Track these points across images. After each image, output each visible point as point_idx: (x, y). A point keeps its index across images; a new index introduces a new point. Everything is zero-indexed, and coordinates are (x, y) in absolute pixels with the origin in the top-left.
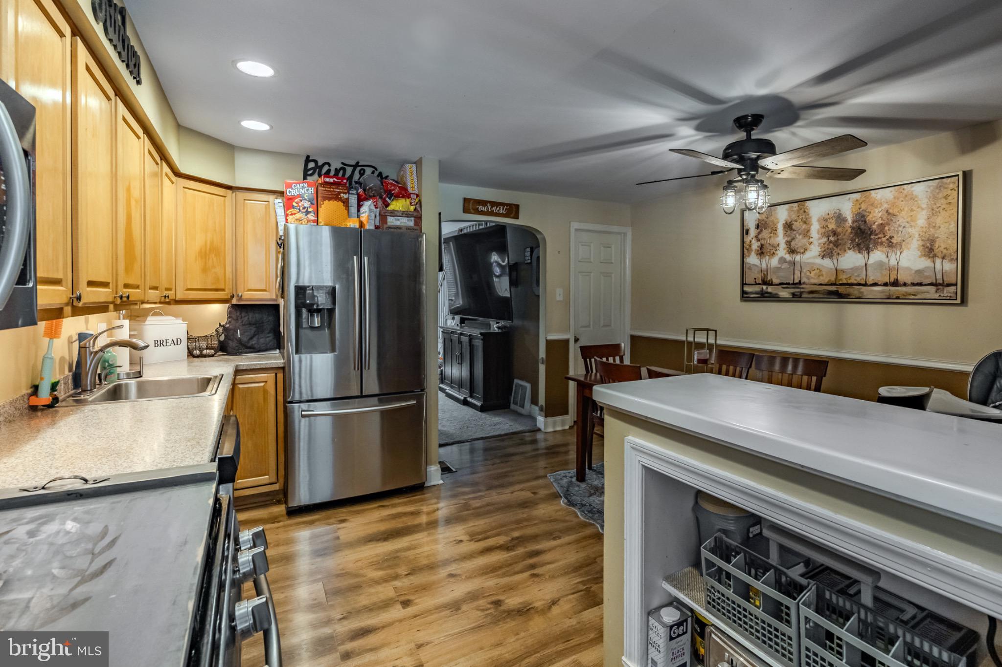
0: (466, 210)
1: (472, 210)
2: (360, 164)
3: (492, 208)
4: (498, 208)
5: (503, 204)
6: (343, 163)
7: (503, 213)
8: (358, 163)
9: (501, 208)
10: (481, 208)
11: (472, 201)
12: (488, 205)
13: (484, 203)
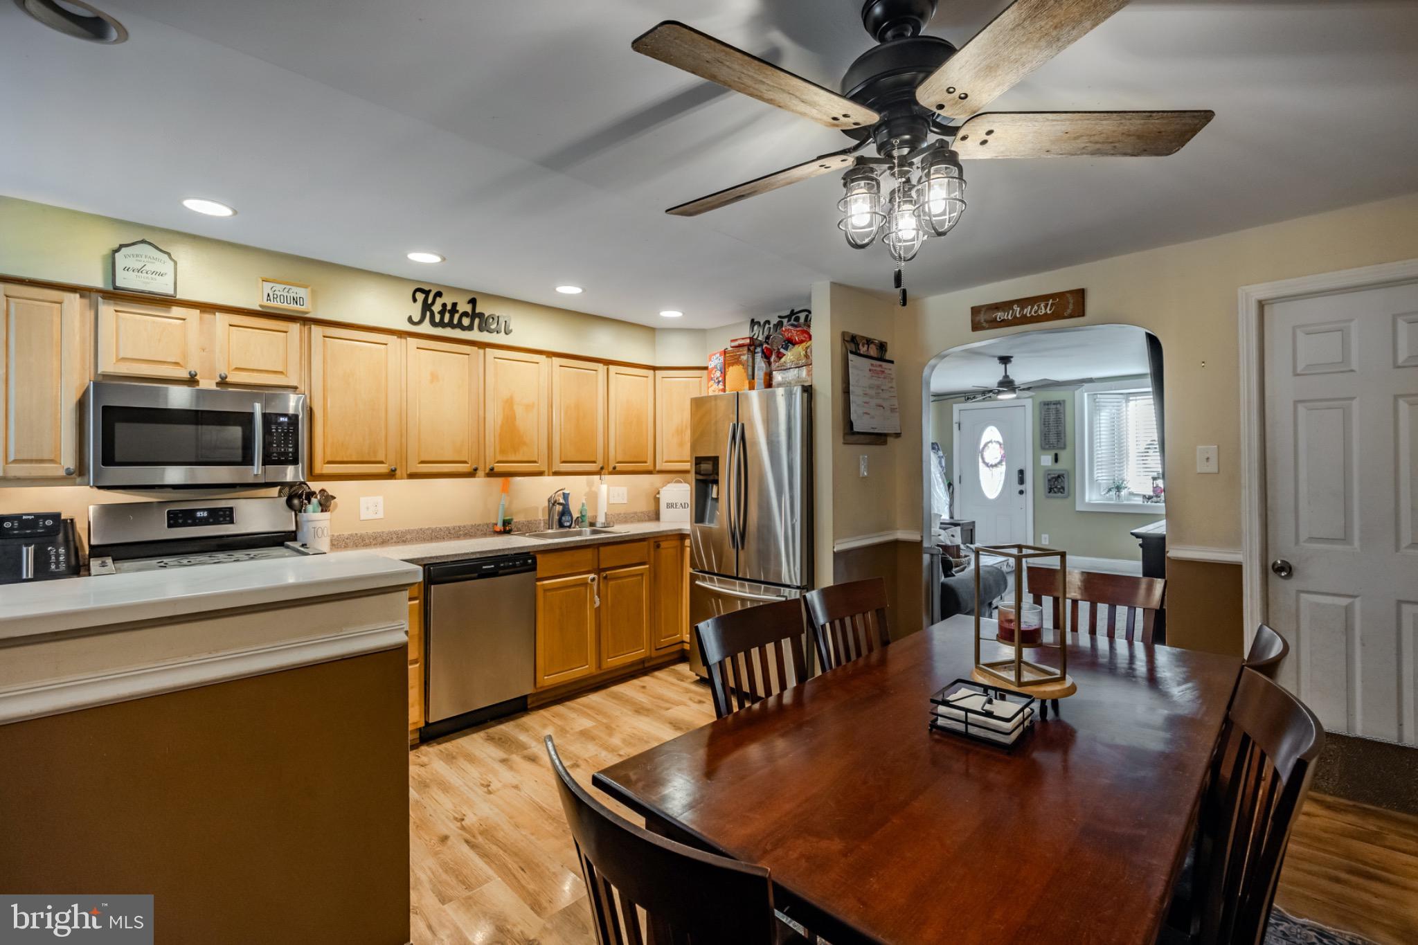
0: (976, 327)
1: (984, 324)
2: (795, 311)
3: (1022, 309)
4: (1036, 307)
5: (1045, 298)
6: (780, 317)
7: (1046, 314)
8: (793, 311)
9: (1042, 305)
10: (1000, 315)
11: (984, 309)
12: (1015, 307)
13: (1006, 306)
